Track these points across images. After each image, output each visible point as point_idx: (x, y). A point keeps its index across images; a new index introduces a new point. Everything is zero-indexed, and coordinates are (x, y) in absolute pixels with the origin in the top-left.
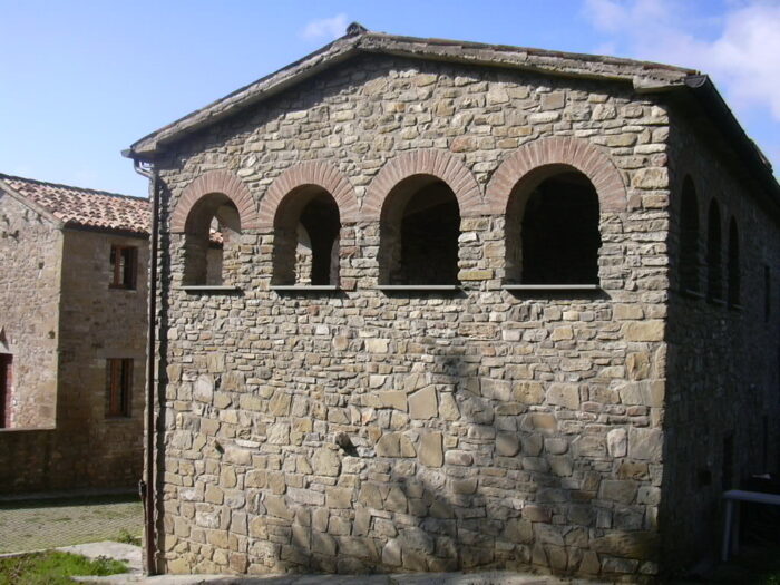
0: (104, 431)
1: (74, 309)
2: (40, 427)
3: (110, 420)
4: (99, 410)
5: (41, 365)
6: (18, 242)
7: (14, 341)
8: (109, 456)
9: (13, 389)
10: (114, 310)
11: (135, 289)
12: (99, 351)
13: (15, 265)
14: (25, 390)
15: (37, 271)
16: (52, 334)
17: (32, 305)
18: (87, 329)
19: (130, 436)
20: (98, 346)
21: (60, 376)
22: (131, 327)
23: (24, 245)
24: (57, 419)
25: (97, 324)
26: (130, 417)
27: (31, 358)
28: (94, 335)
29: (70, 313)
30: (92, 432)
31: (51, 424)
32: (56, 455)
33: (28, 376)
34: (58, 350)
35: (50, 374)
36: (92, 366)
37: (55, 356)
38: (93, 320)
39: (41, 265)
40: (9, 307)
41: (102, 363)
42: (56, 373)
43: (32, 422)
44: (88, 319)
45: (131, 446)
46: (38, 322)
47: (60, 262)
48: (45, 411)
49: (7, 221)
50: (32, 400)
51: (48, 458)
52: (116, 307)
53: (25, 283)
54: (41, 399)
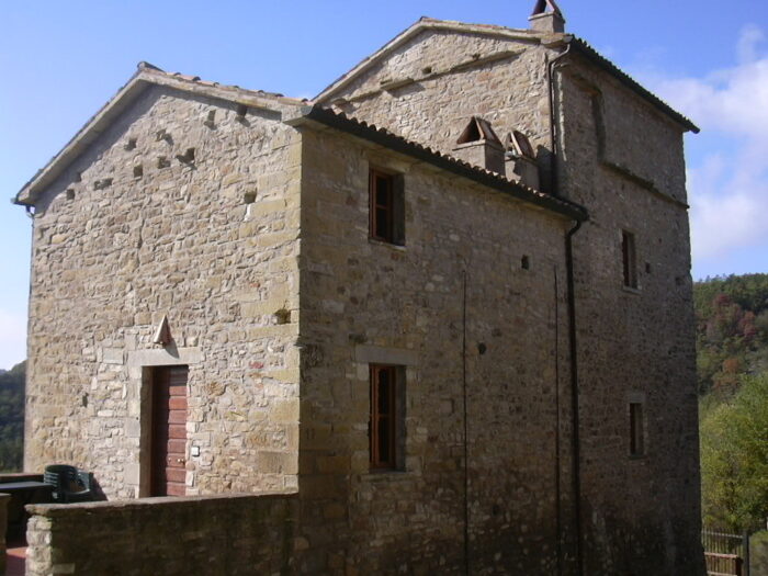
0: (368, 496)
1: (322, 270)
2: (256, 491)
3: (378, 476)
4: (361, 457)
5: (258, 375)
6: (193, 168)
7: (191, 340)
8: (378, 543)
9: (190, 426)
10: (377, 279)
11: (403, 245)
12: (359, 348)
13: (188, 207)
14: (220, 427)
15: (240, 209)
16: (283, 317)
17: (233, 271)
18: (340, 308)
19: (404, 503)
20: (359, 340)
21: (303, 392)
22: (400, 311)
23: (208, 172)
24: (300, 475)
25: (354, 300)
26: (403, 469)
27: (232, 365)
28: (351, 320)
29: (316, 275)
30: (351, 498)
31: (289, 483)
32: (300, 543)
33: (225, 400)
34: (298, 343)
35: (281, 390)
36: (349, 376)
37: (293, 356)
38: (348, 292)
39: (250, 198)
40: (177, 282)
41: (363, 373)
42: (296, 387)
43: (237, 484)
44: (342, 290)
45: (407, 522)
46: (247, 299)
47: (297, 181)
48: (272, 462)
49: (169, 138)
50: (236, 443)
51: (288, 549)
52: (380, 273)
53: (212, 234)
54: (260, 439)
